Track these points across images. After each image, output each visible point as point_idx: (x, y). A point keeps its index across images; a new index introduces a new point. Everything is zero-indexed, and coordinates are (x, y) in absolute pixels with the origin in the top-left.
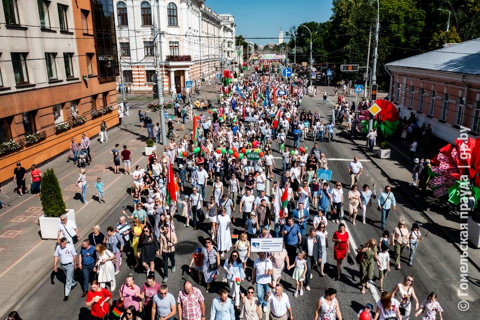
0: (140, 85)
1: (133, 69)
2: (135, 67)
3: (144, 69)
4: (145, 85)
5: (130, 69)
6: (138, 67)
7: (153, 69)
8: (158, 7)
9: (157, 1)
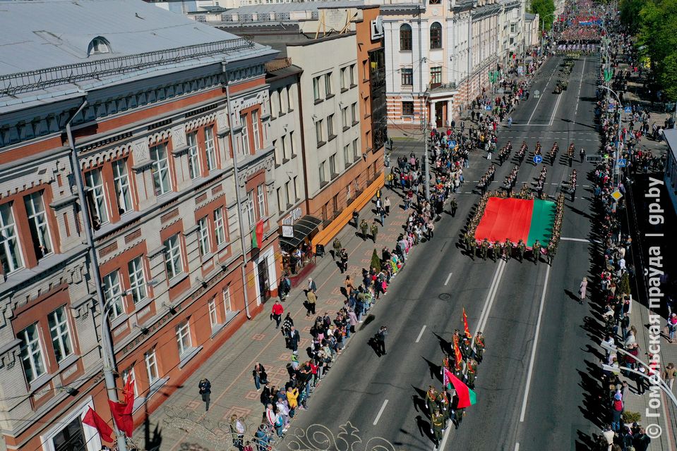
0: (395, 118)
2: (390, 97)
3: (400, 100)
4: (401, 118)
6: (394, 98)
7: (411, 100)
8: (419, 31)
9: (419, 23)
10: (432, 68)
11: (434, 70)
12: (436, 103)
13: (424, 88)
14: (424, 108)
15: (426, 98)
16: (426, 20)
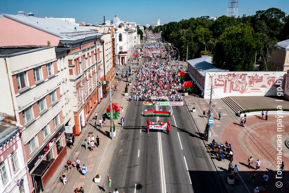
8: (116, 35)
9: (116, 33)
12: (121, 57)
13: (118, 53)
14: (118, 59)
15: (118, 56)
16: (118, 33)
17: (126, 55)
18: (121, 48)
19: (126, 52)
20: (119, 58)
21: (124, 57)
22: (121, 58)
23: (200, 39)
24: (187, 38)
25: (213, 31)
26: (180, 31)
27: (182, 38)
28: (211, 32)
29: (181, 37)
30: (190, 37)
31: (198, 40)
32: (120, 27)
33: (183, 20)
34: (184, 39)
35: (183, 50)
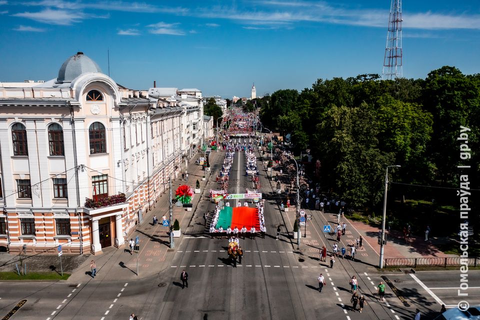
0: (46, 240)
1: (36, 217)
2: (38, 214)
3: (52, 217)
4: (55, 240)
5: (32, 216)
6: (43, 214)
7: (67, 217)
8: (74, 132)
9: (72, 122)
10: (94, 177)
11: (97, 179)
12: (99, 221)
13: (83, 202)
14: (83, 227)
15: (85, 214)
16: (83, 120)
17: (121, 210)
18: (100, 180)
19: (121, 199)
20: (90, 224)
21: (114, 218)
22: (96, 226)
23: (400, 139)
24: (355, 134)
25: (435, 112)
26: (332, 113)
27: (342, 138)
28: (429, 116)
29: (337, 134)
30: (367, 134)
31: (394, 143)
32: (94, 94)
33: (319, 81)
34: (346, 139)
35: (342, 179)
